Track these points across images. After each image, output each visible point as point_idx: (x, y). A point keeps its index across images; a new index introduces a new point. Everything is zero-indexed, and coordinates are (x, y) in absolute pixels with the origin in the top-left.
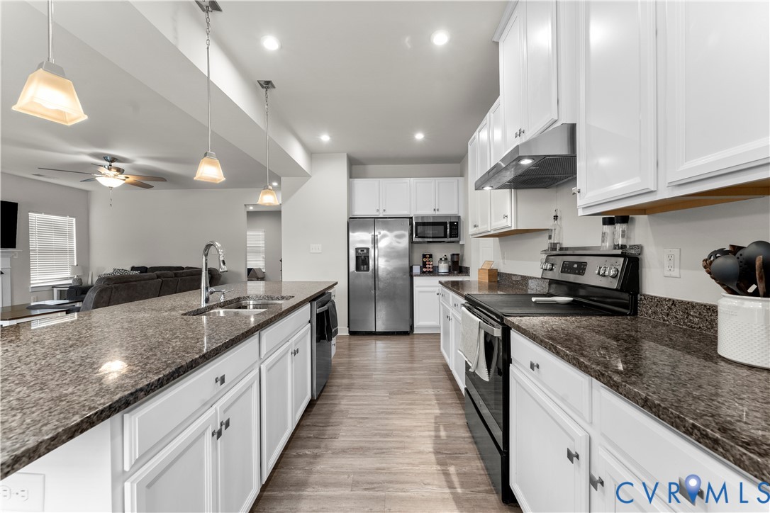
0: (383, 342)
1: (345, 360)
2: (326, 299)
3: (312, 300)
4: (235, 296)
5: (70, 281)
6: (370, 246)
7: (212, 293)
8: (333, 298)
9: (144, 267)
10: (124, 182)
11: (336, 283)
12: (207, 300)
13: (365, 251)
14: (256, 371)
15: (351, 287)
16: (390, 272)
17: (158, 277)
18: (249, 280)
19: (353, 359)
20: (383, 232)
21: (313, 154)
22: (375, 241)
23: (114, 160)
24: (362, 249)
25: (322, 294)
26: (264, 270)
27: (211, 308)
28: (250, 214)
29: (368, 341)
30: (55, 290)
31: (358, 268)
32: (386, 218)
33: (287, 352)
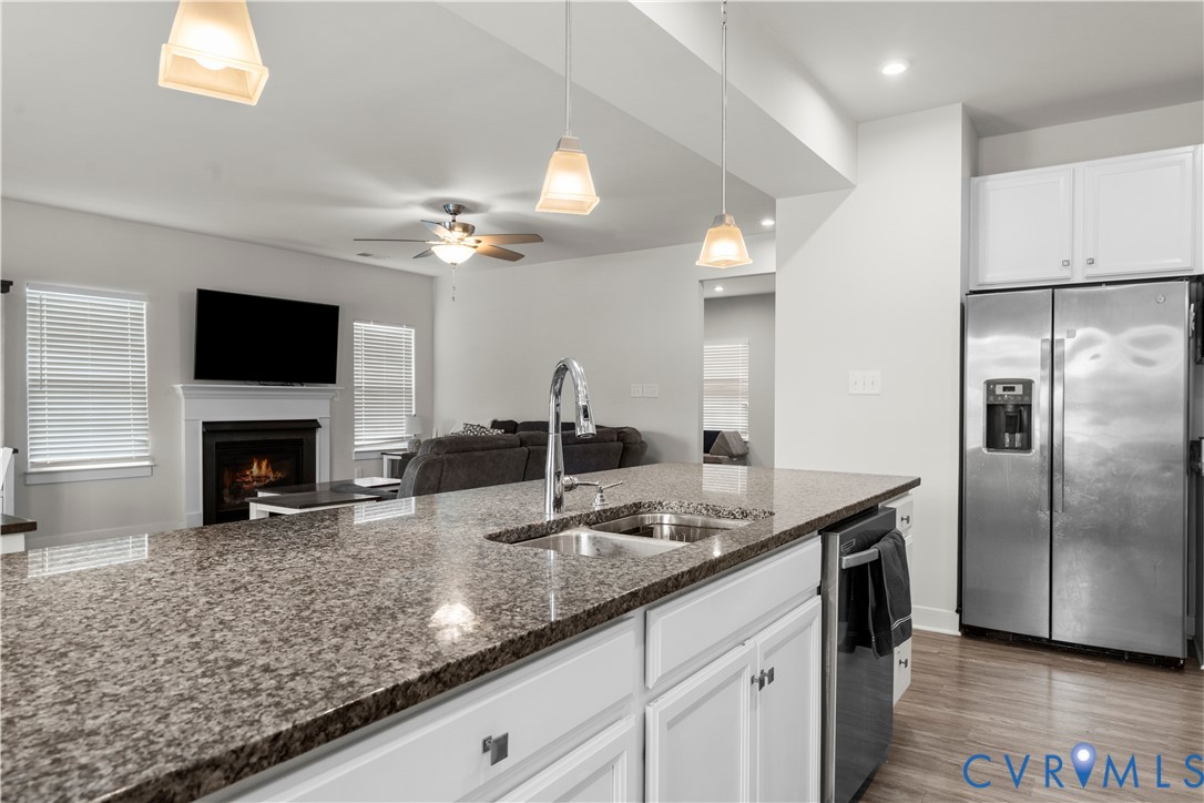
0: (1079, 678)
1: (940, 712)
2: (880, 528)
3: (827, 527)
4: (630, 500)
5: (405, 445)
6: (1036, 373)
7: (570, 488)
8: (899, 526)
9: (512, 422)
10: (474, 251)
11: (916, 483)
12: (558, 503)
13: (1019, 390)
14: (629, 725)
15: (968, 494)
16: (1110, 459)
17: (523, 443)
18: (706, 461)
19: (967, 715)
20: (1081, 333)
21: (858, 124)
22: (1052, 361)
23: (459, 209)
24: (1009, 385)
25: (867, 510)
26: (746, 438)
27: (563, 525)
28: (711, 303)
29: (1025, 667)
30: (385, 457)
31: (992, 441)
32: (1099, 284)
33: (738, 675)
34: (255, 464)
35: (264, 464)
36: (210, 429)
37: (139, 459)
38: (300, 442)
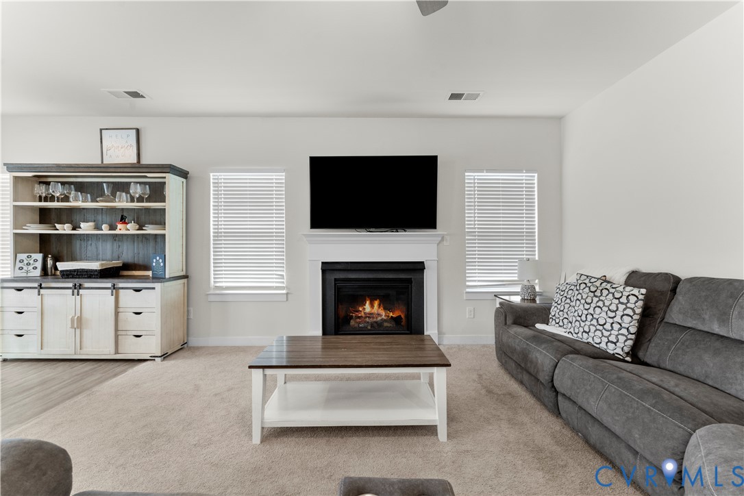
34: (368, 302)
35: (376, 303)
36: (328, 268)
37: (277, 288)
38: (409, 281)
